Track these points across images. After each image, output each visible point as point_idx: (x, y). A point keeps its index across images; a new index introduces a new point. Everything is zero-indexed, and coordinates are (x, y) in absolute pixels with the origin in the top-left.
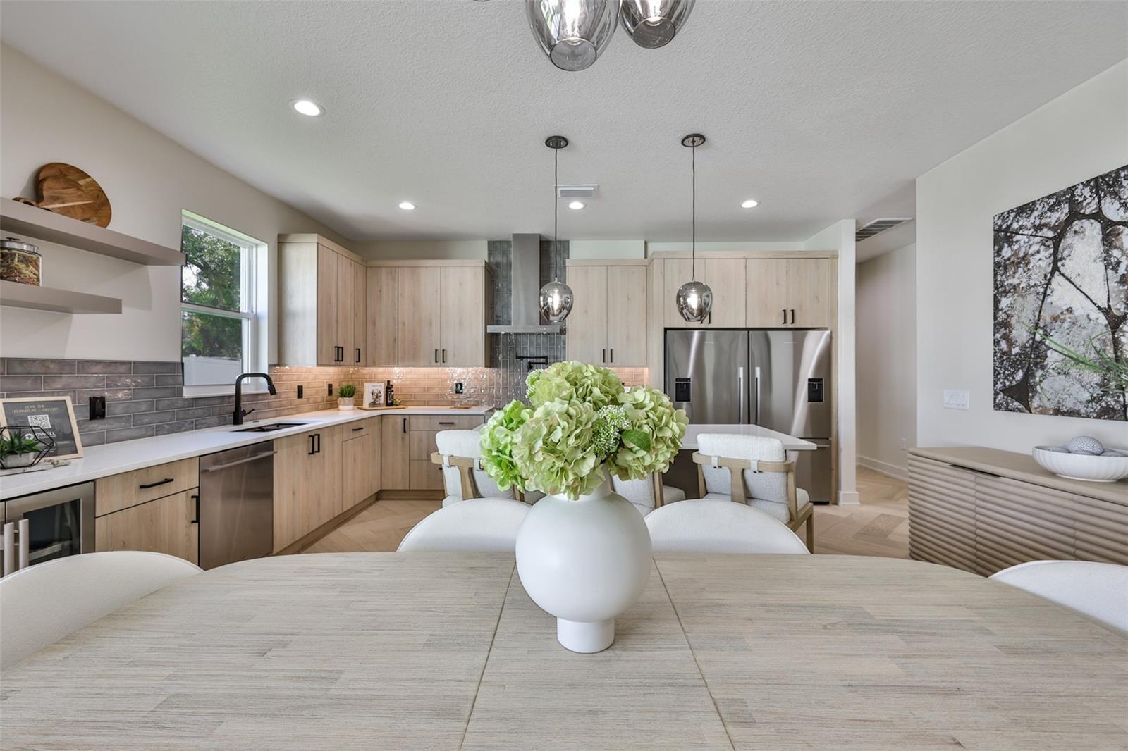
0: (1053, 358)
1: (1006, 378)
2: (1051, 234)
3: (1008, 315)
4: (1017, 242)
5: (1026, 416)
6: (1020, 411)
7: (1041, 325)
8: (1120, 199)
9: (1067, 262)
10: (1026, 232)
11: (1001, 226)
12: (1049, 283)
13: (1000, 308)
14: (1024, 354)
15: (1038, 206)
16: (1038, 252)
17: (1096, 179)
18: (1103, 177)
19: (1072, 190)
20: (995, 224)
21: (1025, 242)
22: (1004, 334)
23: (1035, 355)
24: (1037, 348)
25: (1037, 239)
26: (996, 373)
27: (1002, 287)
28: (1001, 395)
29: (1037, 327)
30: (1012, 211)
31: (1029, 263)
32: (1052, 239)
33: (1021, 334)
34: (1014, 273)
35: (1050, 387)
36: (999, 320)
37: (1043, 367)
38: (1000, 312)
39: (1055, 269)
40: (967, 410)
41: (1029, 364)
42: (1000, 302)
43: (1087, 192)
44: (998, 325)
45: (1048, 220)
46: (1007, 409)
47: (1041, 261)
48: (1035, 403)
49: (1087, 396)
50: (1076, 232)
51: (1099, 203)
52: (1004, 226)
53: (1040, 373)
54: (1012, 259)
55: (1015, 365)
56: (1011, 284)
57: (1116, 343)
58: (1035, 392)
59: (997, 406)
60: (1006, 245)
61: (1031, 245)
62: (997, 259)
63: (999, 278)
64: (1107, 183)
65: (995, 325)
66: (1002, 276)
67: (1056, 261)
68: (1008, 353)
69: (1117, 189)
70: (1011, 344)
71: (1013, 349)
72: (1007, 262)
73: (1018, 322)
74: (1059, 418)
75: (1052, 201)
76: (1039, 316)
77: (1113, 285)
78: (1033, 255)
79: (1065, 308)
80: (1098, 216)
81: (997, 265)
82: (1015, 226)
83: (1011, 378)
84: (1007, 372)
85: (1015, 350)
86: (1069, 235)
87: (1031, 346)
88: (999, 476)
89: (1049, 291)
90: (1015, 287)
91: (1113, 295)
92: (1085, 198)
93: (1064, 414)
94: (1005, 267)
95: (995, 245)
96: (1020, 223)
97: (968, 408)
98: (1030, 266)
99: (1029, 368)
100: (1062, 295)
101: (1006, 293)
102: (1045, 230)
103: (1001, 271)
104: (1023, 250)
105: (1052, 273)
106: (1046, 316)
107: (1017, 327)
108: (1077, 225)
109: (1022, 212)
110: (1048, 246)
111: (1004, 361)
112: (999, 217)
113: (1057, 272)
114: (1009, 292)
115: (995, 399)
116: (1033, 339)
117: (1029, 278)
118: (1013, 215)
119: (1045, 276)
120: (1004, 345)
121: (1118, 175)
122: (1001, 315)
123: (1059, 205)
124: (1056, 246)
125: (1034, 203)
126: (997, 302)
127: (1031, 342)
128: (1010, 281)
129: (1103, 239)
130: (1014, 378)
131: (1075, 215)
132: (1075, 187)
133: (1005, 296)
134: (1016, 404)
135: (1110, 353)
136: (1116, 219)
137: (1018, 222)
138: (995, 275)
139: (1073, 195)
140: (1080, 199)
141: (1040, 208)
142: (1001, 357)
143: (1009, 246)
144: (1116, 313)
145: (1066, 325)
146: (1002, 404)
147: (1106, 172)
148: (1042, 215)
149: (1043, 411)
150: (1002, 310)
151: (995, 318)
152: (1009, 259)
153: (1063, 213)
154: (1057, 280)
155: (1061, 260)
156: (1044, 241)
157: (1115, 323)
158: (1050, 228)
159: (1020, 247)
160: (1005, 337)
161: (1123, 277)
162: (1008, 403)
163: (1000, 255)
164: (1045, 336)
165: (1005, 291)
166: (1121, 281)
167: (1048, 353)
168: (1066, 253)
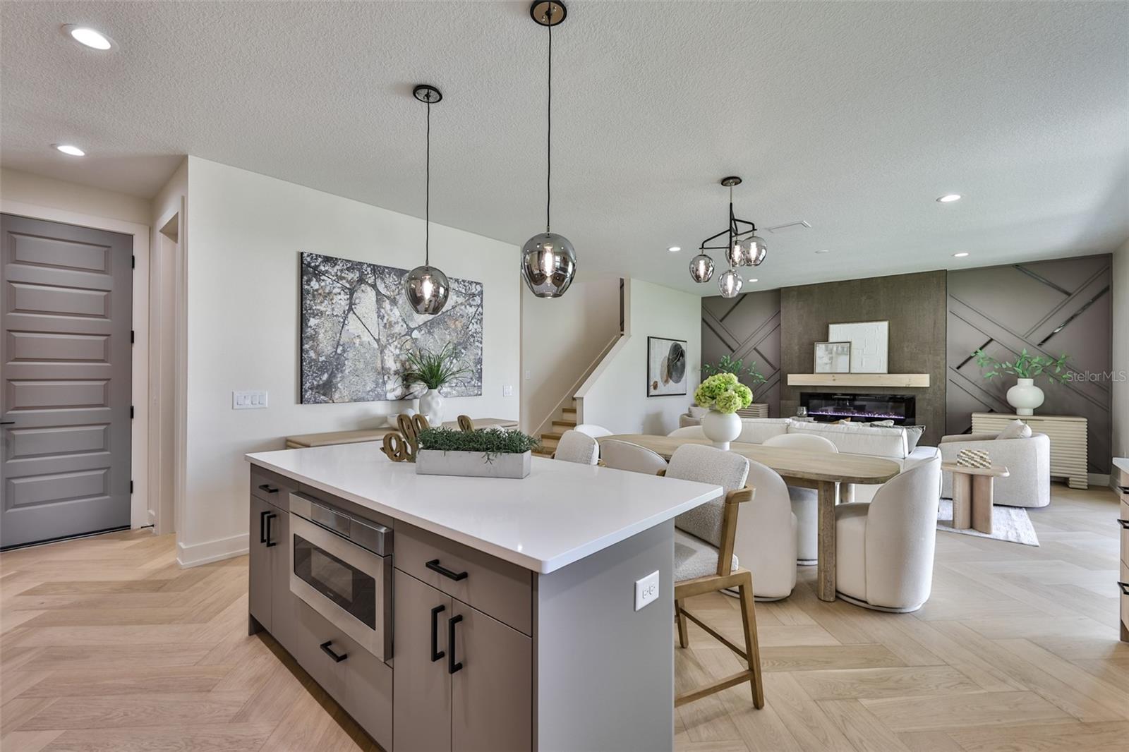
0: (349, 366)
1: (314, 379)
2: (348, 286)
3: (316, 332)
4: (323, 280)
5: (330, 406)
6: (326, 402)
7: (341, 343)
8: (385, 283)
9: (357, 307)
10: (331, 277)
11: (309, 263)
12: (346, 317)
13: (309, 325)
14: (328, 362)
15: (339, 263)
16: (340, 294)
17: (374, 265)
18: (378, 266)
19: (361, 264)
20: (304, 259)
21: (329, 283)
22: (313, 346)
23: (334, 365)
24: (338, 358)
25: (339, 285)
26: (301, 376)
27: (308, 309)
28: (310, 392)
29: (338, 344)
30: (320, 256)
31: (332, 299)
32: (349, 289)
33: (326, 347)
34: (321, 302)
35: (346, 384)
36: (306, 334)
37: (342, 372)
38: (309, 329)
39: (350, 309)
40: (266, 408)
41: (333, 369)
42: (309, 321)
43: (369, 269)
44: (305, 339)
45: (346, 276)
46: (315, 402)
47: (341, 300)
48: (337, 396)
49: (369, 389)
50: (363, 291)
51: (375, 280)
52: (313, 264)
53: (340, 375)
54: (319, 292)
55: (322, 369)
56: (319, 310)
57: (382, 358)
58: (337, 388)
59: (302, 401)
60: (315, 279)
61: (334, 288)
62: (303, 286)
63: (308, 302)
64: (379, 271)
65: (300, 338)
66: (311, 301)
67: (351, 304)
68: (316, 361)
69: (383, 276)
70: (318, 354)
71: (320, 358)
72: (315, 293)
73: (324, 338)
75: (349, 265)
76: (340, 337)
77: (381, 327)
78: (336, 294)
79: (356, 335)
80: (374, 286)
81: (306, 292)
82: (322, 268)
83: (318, 379)
84: (315, 375)
85: (322, 359)
86: (359, 291)
87: (334, 357)
89: (346, 322)
90: (322, 313)
91: (381, 333)
92: (368, 273)
93: (355, 401)
94: (314, 296)
96: (327, 268)
97: (267, 406)
98: (334, 302)
99: (332, 372)
100: (353, 326)
101: (314, 316)
102: (344, 281)
103: (310, 297)
104: (328, 288)
105: (349, 312)
106: (344, 339)
107: (323, 342)
108: (363, 287)
109: (328, 261)
110: (346, 293)
111: (312, 366)
112: (308, 256)
113: (352, 312)
114: (317, 315)
115: (300, 396)
116: (336, 352)
117: (333, 309)
118: (320, 260)
119: (344, 312)
120: (312, 354)
121: (384, 270)
123: (353, 269)
124: (351, 295)
125: (336, 259)
126: (302, 320)
127: (334, 354)
128: (318, 307)
129: (377, 301)
130: (321, 379)
131: (361, 280)
132: (363, 264)
133: (313, 317)
134: (322, 397)
136: (383, 293)
137: (324, 266)
138: (301, 299)
139: (362, 268)
140: (366, 273)
141: (341, 265)
142: (309, 363)
143: (317, 281)
144: (382, 342)
145: (356, 346)
146: (310, 399)
147: (379, 264)
148: (342, 270)
149: (342, 401)
150: (311, 327)
151: (301, 332)
152: (317, 290)
153: (354, 276)
154: (351, 315)
155: (355, 304)
156: (344, 288)
157: (382, 349)
158: (347, 281)
159: (326, 285)
160: (312, 348)
161: (386, 324)
162: (315, 398)
163: (309, 285)
164: (344, 351)
165: (313, 313)
166: (385, 326)
167: (346, 362)
168: (357, 301)
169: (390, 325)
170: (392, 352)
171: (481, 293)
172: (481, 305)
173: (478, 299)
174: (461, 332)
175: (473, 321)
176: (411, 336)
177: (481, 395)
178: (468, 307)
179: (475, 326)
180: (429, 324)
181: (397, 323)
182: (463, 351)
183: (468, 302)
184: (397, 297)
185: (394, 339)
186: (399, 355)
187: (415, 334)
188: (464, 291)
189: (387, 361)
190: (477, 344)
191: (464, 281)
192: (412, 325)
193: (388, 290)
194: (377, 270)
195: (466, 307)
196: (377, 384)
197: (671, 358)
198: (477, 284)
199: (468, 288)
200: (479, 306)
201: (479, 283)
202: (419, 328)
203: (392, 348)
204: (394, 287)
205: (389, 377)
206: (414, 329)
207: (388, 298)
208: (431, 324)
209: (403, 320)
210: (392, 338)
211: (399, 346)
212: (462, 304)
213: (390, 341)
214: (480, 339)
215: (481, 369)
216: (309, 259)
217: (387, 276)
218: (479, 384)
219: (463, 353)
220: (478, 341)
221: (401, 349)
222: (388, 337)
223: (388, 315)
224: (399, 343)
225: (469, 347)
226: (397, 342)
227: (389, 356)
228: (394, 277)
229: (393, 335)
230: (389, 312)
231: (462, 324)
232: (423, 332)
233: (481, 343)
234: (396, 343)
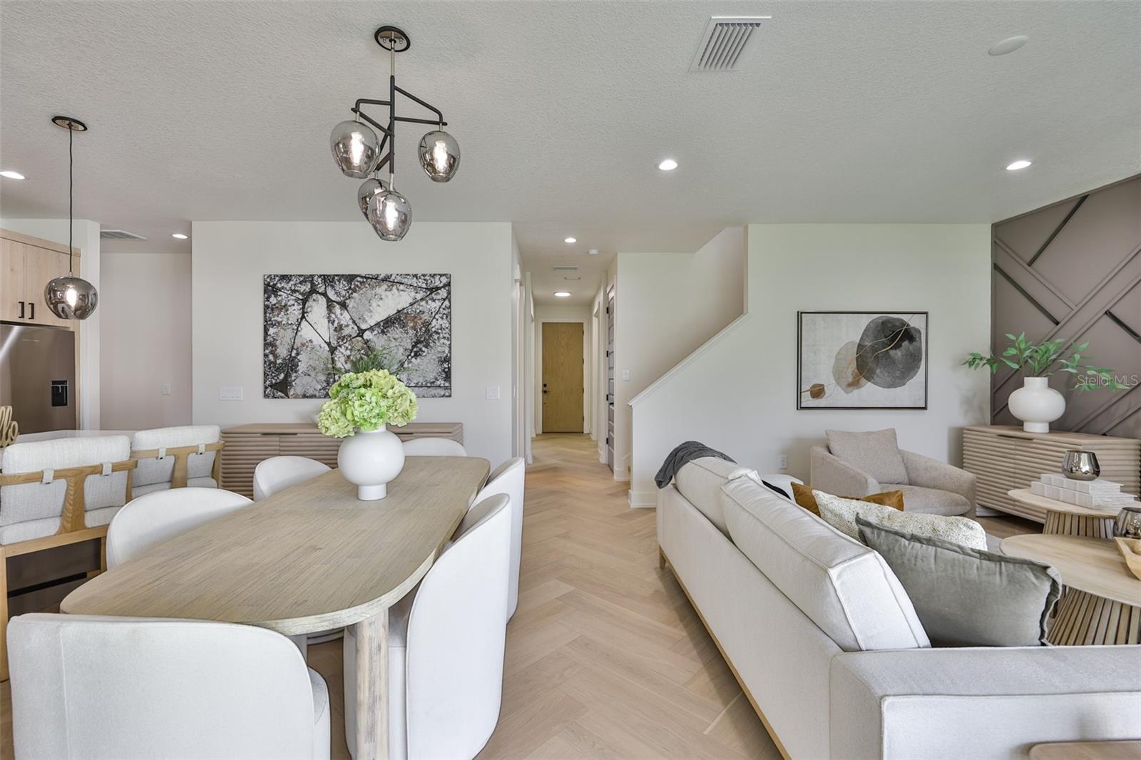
0: (302, 367)
1: (273, 378)
2: (301, 297)
3: (274, 339)
4: (280, 296)
5: (286, 400)
6: (282, 397)
7: (295, 347)
8: (335, 290)
9: (310, 314)
10: (285, 291)
11: (269, 283)
12: (299, 324)
14: (285, 364)
15: (293, 278)
16: (294, 305)
17: (324, 276)
18: (328, 276)
19: (312, 276)
20: (265, 280)
21: (285, 297)
22: (272, 351)
23: (291, 365)
24: (293, 360)
25: (293, 298)
26: (265, 375)
27: (270, 321)
28: (270, 388)
29: (293, 348)
30: (276, 276)
31: (287, 310)
32: (302, 300)
33: (283, 351)
34: (278, 314)
35: (300, 383)
36: (268, 341)
37: (296, 372)
38: (269, 337)
39: (303, 317)
40: (240, 400)
41: (288, 369)
42: (269, 330)
43: (320, 280)
44: (266, 345)
45: (299, 289)
46: (274, 397)
47: (295, 311)
48: (291, 392)
49: (320, 387)
50: (314, 300)
51: (325, 288)
52: (271, 284)
53: (295, 374)
54: (277, 305)
55: (279, 370)
56: (276, 320)
57: (333, 359)
58: (291, 386)
59: (266, 396)
60: (273, 296)
61: (289, 300)
62: (266, 303)
63: (268, 315)
65: (265, 345)
66: (270, 314)
67: (303, 313)
68: (275, 363)
69: (333, 284)
70: (276, 357)
71: (277, 360)
73: (281, 344)
74: (306, 400)
75: (301, 279)
76: (294, 342)
77: (332, 331)
78: (290, 306)
79: (308, 339)
80: (325, 295)
81: (266, 307)
82: (279, 285)
83: (276, 378)
84: (273, 374)
85: (279, 361)
86: (311, 300)
87: (289, 359)
88: (296, 434)
89: (299, 329)
90: (279, 323)
91: (331, 337)
92: (319, 284)
93: (307, 397)
94: (272, 309)
95: (265, 293)
96: (283, 285)
97: (242, 398)
98: (288, 312)
99: (288, 372)
100: (306, 332)
101: (273, 325)
102: (297, 294)
103: (269, 311)
104: (284, 301)
105: (302, 319)
106: (298, 343)
107: (280, 347)
108: (315, 296)
109: (284, 278)
110: (299, 304)
111: (271, 367)
112: (268, 277)
113: (304, 320)
114: (275, 325)
115: (265, 392)
116: (291, 355)
117: (288, 319)
118: (277, 278)
119: (298, 320)
120: (271, 357)
121: (334, 278)
122: (269, 339)
123: (305, 282)
124: (304, 304)
125: (291, 276)
126: (266, 330)
127: (289, 356)
128: (276, 318)
129: (327, 307)
130: (278, 378)
131: (313, 291)
132: (314, 275)
133: (272, 327)
134: (280, 393)
135: (330, 366)
136: (333, 299)
137: (281, 283)
138: (265, 313)
139: (313, 280)
140: (317, 283)
141: (295, 280)
142: (269, 365)
143: (275, 297)
144: (333, 345)
145: (309, 349)
146: (269, 394)
147: (329, 274)
148: (295, 284)
149: (296, 397)
150: (270, 335)
151: (265, 340)
152: (275, 305)
153: (307, 287)
154: (304, 323)
155: (306, 313)
156: (297, 300)
157: (333, 350)
158: (300, 294)
159: (282, 299)
160: (272, 352)
161: (336, 328)
162: (274, 394)
163: (268, 301)
164: (298, 354)
165: (272, 324)
166: (335, 330)
167: (299, 364)
168: (309, 310)
169: (340, 328)
170: (342, 353)
171: (449, 284)
172: (448, 298)
173: (443, 293)
174: (420, 330)
175: (437, 317)
176: (362, 337)
177: (450, 396)
178: (430, 302)
179: (440, 321)
180: (382, 324)
181: (347, 326)
182: (424, 349)
183: (430, 297)
184: (348, 301)
185: (345, 341)
186: (350, 356)
187: (367, 335)
188: (424, 286)
189: (337, 362)
190: (442, 341)
191: (424, 275)
192: (363, 327)
193: (338, 296)
194: (329, 280)
195: (427, 302)
196: (328, 384)
197: (868, 343)
198: (441, 275)
199: (429, 281)
200: (444, 300)
201: (444, 275)
202: (371, 329)
203: (342, 349)
204: (344, 293)
205: (340, 377)
206: (365, 330)
207: (338, 303)
208: (384, 324)
209: (354, 322)
210: (342, 340)
211: (350, 347)
212: (422, 299)
213: (341, 343)
214: (447, 336)
215: (449, 368)
216: (268, 280)
217: (337, 283)
218: (447, 384)
219: (424, 352)
220: (444, 338)
221: (351, 350)
222: (338, 339)
223: (338, 318)
224: (350, 345)
225: (431, 345)
226: (348, 343)
227: (339, 357)
228: (344, 283)
229: (344, 337)
230: (339, 316)
231: (422, 321)
232: (376, 332)
233: (449, 339)
234: (347, 345)
